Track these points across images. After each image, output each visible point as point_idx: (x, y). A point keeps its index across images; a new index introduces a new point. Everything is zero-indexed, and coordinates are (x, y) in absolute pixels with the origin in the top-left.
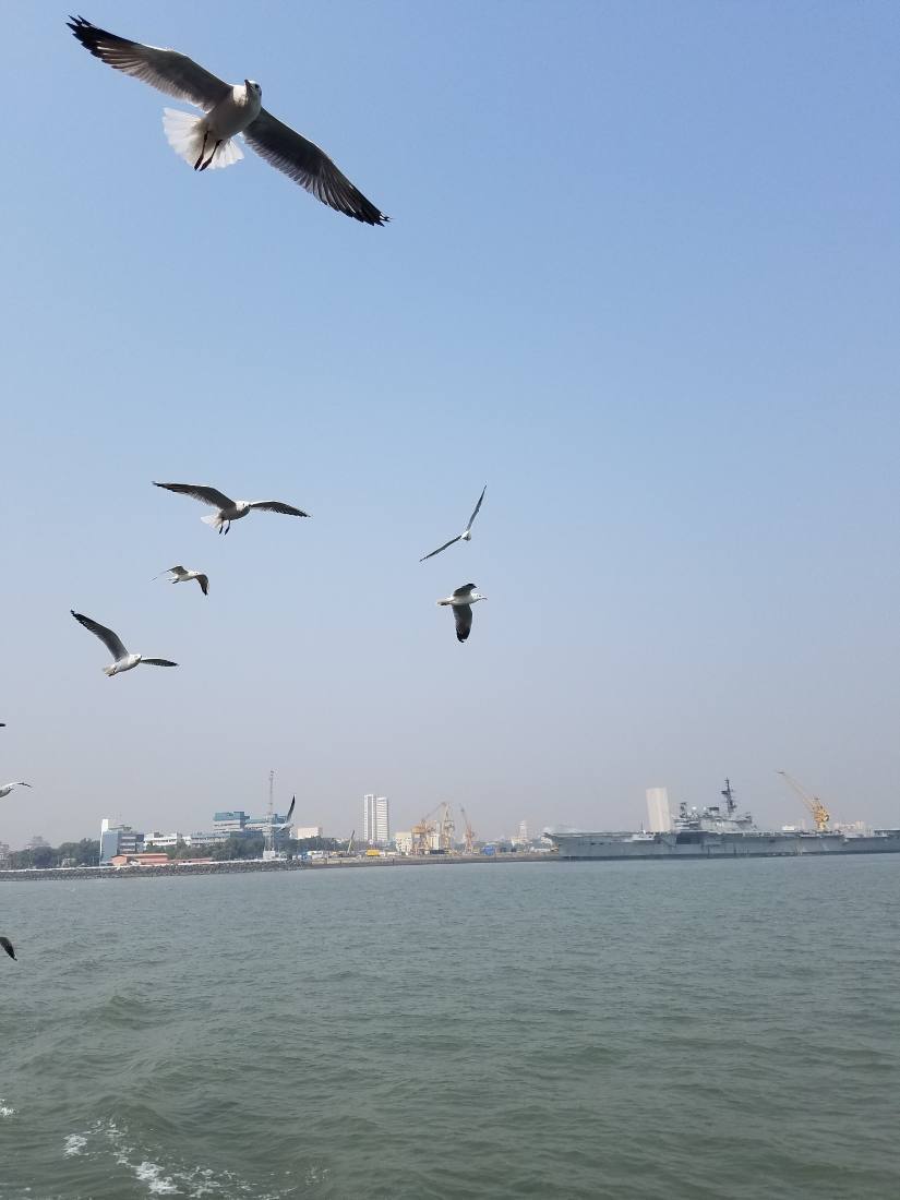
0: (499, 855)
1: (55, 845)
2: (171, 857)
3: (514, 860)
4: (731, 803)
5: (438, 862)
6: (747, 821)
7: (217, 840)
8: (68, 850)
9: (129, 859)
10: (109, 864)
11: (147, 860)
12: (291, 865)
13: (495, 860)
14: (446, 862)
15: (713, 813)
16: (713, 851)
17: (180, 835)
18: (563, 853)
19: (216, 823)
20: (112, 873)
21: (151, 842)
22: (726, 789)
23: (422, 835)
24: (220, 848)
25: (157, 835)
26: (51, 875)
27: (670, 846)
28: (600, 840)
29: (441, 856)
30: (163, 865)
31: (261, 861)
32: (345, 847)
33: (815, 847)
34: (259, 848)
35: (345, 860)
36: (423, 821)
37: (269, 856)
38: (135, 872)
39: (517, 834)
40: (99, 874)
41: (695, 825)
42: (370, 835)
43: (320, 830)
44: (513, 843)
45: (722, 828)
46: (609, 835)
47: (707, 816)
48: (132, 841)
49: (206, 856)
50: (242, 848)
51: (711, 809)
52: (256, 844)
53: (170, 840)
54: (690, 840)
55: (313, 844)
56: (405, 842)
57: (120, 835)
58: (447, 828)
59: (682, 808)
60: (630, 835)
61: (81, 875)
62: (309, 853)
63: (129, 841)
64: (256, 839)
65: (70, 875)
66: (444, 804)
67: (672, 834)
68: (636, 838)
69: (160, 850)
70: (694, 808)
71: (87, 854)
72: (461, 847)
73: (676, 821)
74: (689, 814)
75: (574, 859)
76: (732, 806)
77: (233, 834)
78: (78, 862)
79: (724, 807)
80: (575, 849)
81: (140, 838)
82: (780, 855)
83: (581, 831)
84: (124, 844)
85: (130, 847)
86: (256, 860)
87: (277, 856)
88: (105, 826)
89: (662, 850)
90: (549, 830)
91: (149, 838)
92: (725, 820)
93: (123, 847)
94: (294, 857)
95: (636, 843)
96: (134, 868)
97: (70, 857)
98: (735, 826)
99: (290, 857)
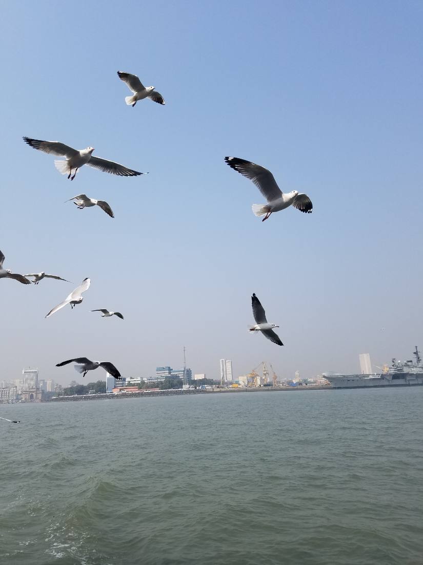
0: (299, 387)
1: (85, 384)
2: (140, 388)
3: (308, 389)
4: (419, 358)
5: (268, 390)
7: (159, 380)
8: (91, 386)
9: (120, 390)
10: (111, 392)
11: (130, 390)
12: (196, 392)
13: (297, 389)
15: (409, 363)
16: (411, 383)
17: (142, 378)
18: (332, 385)
19: (158, 372)
21: (129, 382)
22: (415, 351)
23: (253, 378)
24: (162, 384)
25: (131, 378)
26: (84, 398)
27: (389, 381)
28: (353, 379)
29: (270, 388)
30: (137, 392)
31: (182, 390)
32: (218, 383)
34: (181, 384)
35: (222, 390)
36: (253, 371)
37: (185, 387)
38: (124, 395)
39: (296, 377)
40: (107, 397)
41: (401, 370)
42: (224, 377)
43: (205, 375)
44: (295, 382)
45: (415, 371)
46: (357, 376)
47: (406, 365)
49: (155, 388)
50: (172, 384)
51: (408, 361)
52: (178, 382)
53: (138, 380)
54: (399, 377)
55: (204, 382)
56: (242, 381)
58: (265, 374)
59: (393, 362)
60: (368, 375)
61: (99, 397)
62: (204, 386)
64: (177, 380)
65: (94, 398)
66: (263, 362)
67: (390, 375)
68: (371, 377)
69: (133, 385)
70: (399, 361)
71: (100, 388)
73: (391, 368)
74: (397, 365)
75: (339, 388)
76: (419, 360)
77: (166, 377)
78: (97, 392)
79: (415, 361)
80: (339, 383)
83: (344, 374)
84: (117, 383)
85: (120, 384)
86: (180, 389)
90: (325, 374)
91: (128, 379)
92: (416, 367)
93: (117, 384)
94: (198, 388)
95: (370, 379)
96: (123, 394)
97: (93, 389)
98: (421, 369)
99: (196, 388)
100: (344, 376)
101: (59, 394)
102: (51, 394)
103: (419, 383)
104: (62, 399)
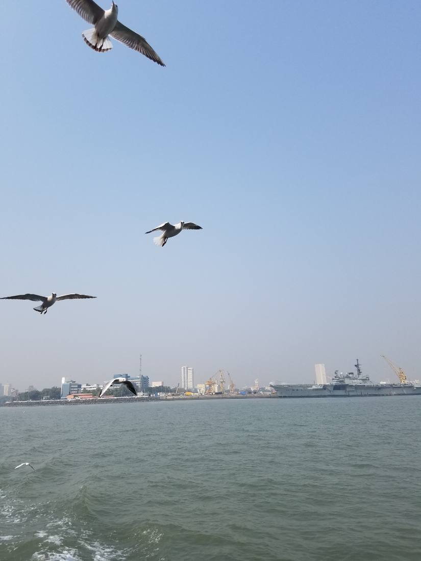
0: (248, 395)
1: (40, 390)
2: (94, 395)
3: (256, 397)
5: (219, 398)
6: (367, 379)
8: (46, 392)
9: (75, 396)
10: (65, 399)
11: (83, 397)
12: (149, 399)
13: (246, 398)
14: (223, 398)
15: (351, 375)
16: (351, 394)
17: (98, 385)
18: (279, 394)
20: (67, 403)
21: (85, 388)
22: (357, 364)
23: (210, 386)
24: (117, 391)
25: (87, 385)
26: (38, 404)
27: (330, 391)
28: (297, 388)
29: (220, 396)
30: (91, 399)
32: (174, 391)
33: (400, 391)
35: (175, 397)
36: (211, 379)
37: (140, 395)
38: (77, 402)
39: (254, 385)
40: (61, 403)
41: (343, 381)
42: (185, 385)
43: (163, 383)
45: (355, 382)
46: (301, 386)
47: (348, 377)
48: (76, 388)
49: (110, 395)
51: (350, 374)
53: (93, 387)
54: (340, 388)
55: (160, 389)
56: (202, 388)
57: (71, 385)
58: (222, 382)
59: (336, 373)
60: (311, 386)
61: (52, 403)
62: (158, 394)
63: (74, 387)
65: (47, 404)
66: (220, 371)
67: (331, 385)
68: (314, 387)
69: (89, 392)
70: (341, 373)
71: (55, 394)
72: (228, 391)
73: (333, 379)
74: (339, 376)
75: (285, 397)
76: (359, 372)
78: (51, 398)
79: (356, 373)
80: (285, 392)
81: (80, 386)
82: (383, 395)
83: (289, 384)
84: (72, 389)
85: (75, 390)
86: (134, 397)
87: (144, 395)
88: (63, 381)
89: (326, 393)
90: (272, 383)
91: (84, 386)
92: (356, 379)
93: (72, 391)
94: (152, 395)
95: (314, 390)
96: (77, 400)
97: (47, 395)
98: (361, 381)
99: (150, 395)
100: (289, 386)
101: (14, 399)
102: (7, 398)
103: (358, 394)
104: (16, 404)
